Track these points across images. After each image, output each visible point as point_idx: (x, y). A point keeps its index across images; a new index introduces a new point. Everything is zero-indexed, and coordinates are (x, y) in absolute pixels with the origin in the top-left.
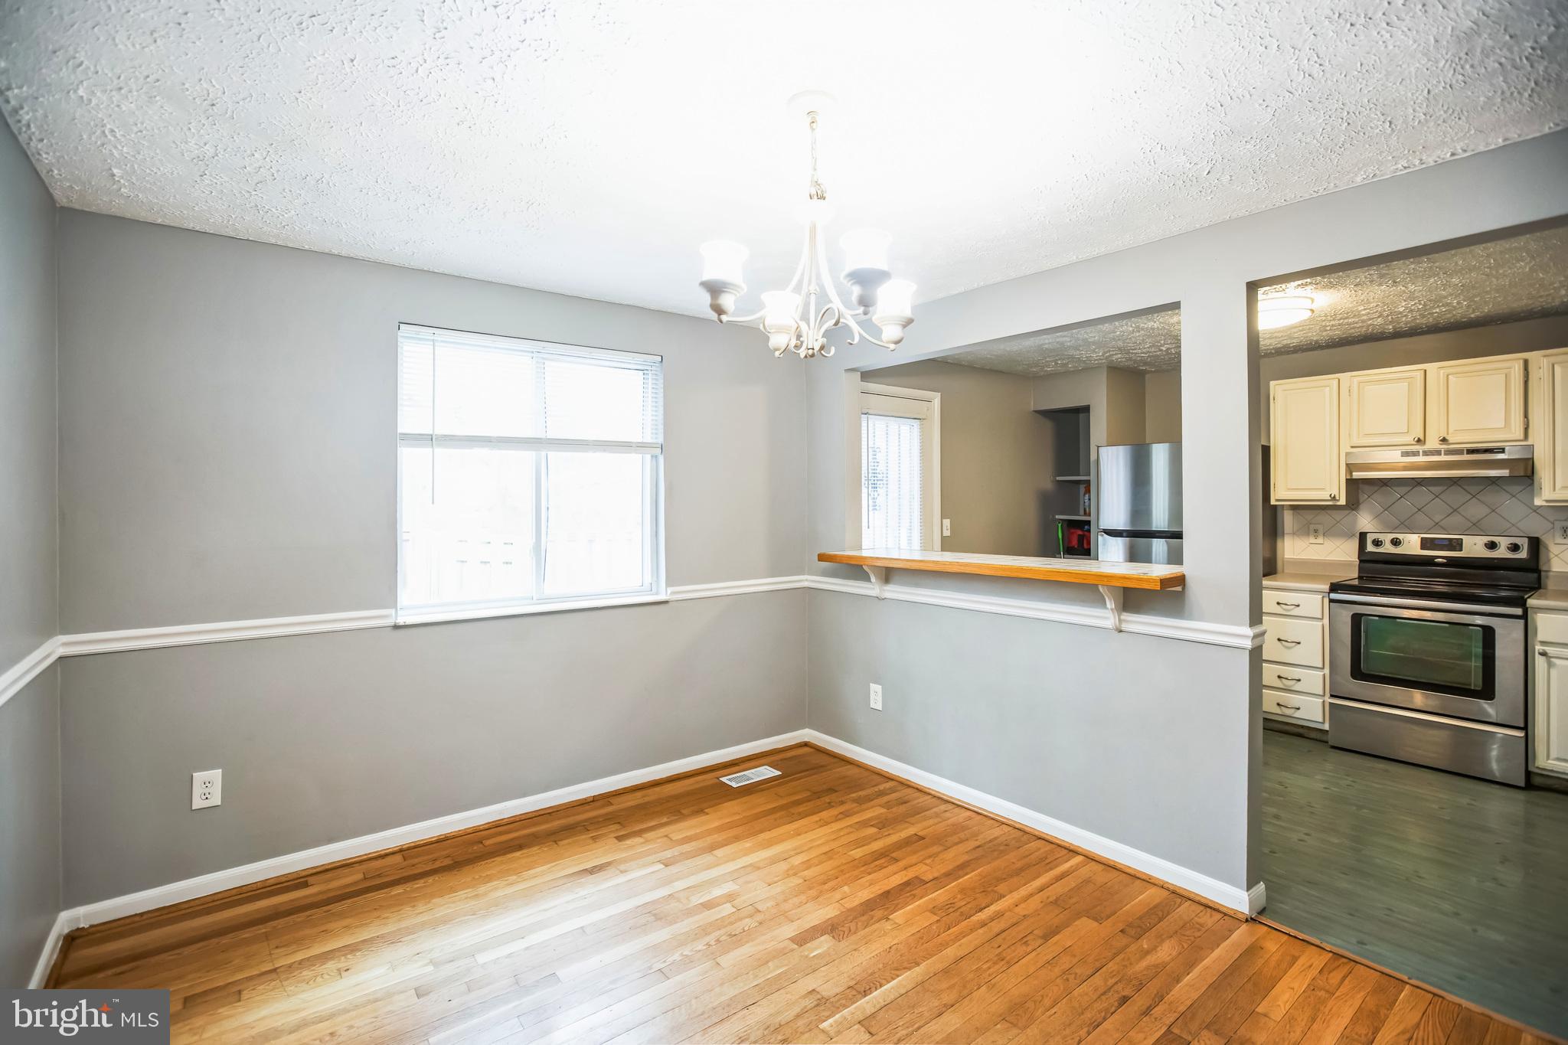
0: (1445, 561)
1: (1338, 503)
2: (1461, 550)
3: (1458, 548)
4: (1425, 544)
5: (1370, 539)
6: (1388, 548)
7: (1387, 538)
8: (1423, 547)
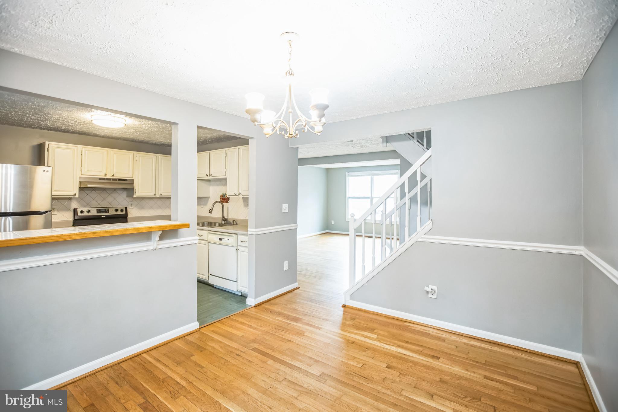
0: (105, 217)
1: (76, 197)
2: (108, 212)
3: (108, 211)
4: (99, 211)
5: (79, 210)
6: (85, 214)
7: (85, 210)
8: (98, 212)
